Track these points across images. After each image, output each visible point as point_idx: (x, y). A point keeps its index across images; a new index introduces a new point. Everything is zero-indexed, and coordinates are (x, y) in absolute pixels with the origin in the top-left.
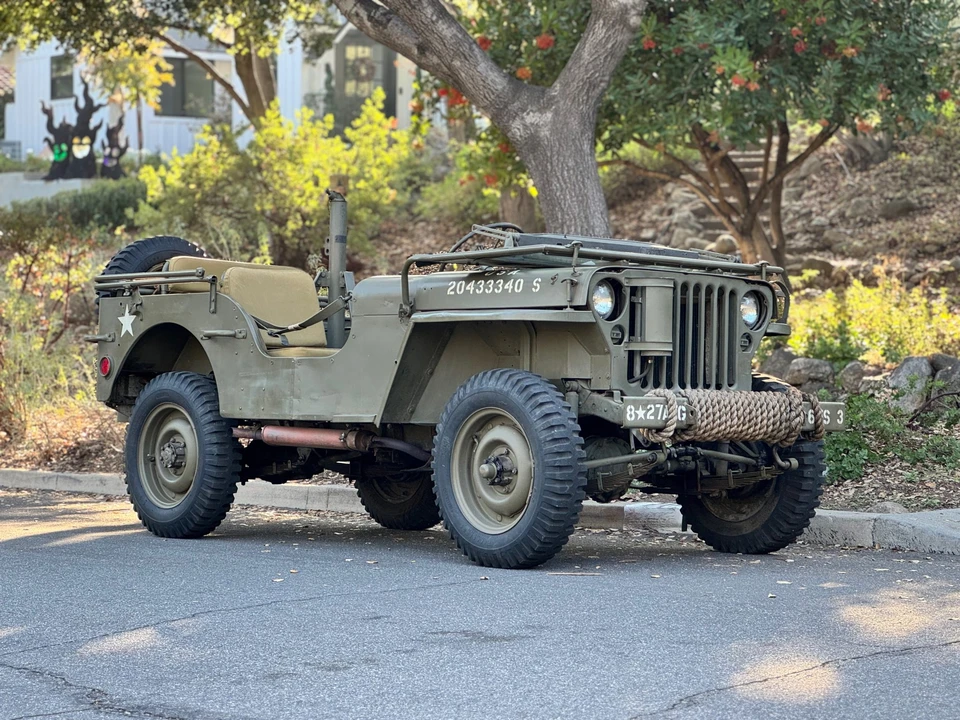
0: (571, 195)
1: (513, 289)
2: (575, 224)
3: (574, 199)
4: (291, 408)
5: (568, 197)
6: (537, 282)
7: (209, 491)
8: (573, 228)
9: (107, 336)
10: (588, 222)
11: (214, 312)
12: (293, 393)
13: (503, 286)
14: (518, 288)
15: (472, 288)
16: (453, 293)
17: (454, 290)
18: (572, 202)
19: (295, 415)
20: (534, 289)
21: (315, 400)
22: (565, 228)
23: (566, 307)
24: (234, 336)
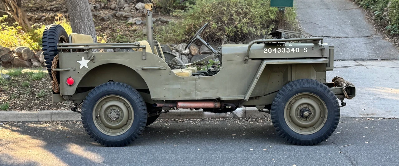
0: (82, 2)
1: (295, 51)
2: (85, 12)
3: (84, 3)
4: (196, 95)
5: (81, 2)
6: (305, 49)
7: (141, 128)
8: (84, 13)
9: (70, 69)
10: (88, 11)
11: (145, 59)
12: (196, 89)
13: (290, 50)
14: (297, 51)
15: (276, 51)
16: (267, 52)
17: (267, 51)
18: (83, 4)
19: (198, 98)
20: (305, 52)
21: (208, 92)
22: (81, 13)
23: (322, 57)
24: (159, 69)
